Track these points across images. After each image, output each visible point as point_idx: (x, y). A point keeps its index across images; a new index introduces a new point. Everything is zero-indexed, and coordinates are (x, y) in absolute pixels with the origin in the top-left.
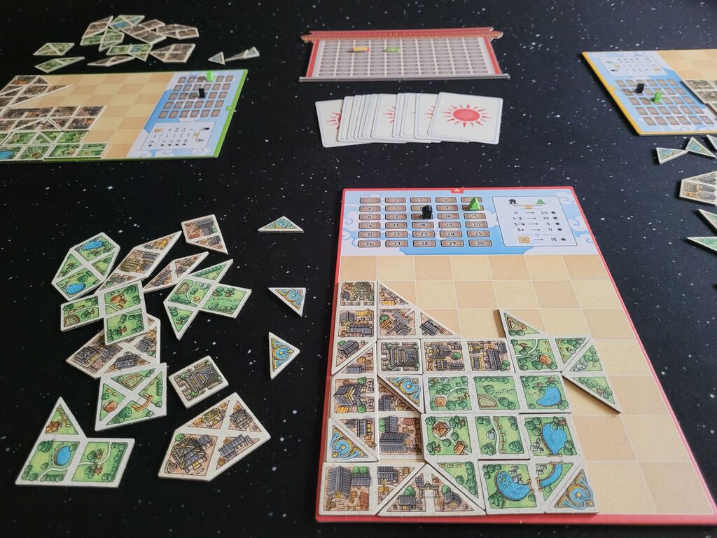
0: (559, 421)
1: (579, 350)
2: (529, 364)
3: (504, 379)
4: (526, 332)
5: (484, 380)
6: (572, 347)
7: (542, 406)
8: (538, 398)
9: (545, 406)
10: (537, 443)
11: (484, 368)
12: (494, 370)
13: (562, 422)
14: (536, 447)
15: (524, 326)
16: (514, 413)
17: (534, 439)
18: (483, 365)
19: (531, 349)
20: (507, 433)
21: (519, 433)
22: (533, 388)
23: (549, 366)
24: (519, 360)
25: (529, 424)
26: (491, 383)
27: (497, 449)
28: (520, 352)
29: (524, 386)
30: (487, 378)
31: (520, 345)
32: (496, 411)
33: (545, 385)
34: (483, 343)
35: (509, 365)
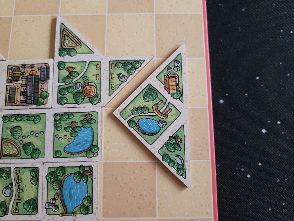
0: (85, 171)
1: (131, 76)
2: (70, 96)
3: (35, 118)
5: (13, 118)
6: (125, 73)
7: (68, 153)
8: (67, 142)
9: (72, 153)
10: (54, 199)
11: (18, 103)
12: (29, 104)
14: (52, 205)
15: (78, 42)
16: (37, 163)
17: (52, 194)
18: (19, 98)
19: (78, 74)
20: (24, 189)
21: (38, 189)
22: (65, 129)
24: (60, 91)
25: (51, 175)
26: (20, 124)
27: (10, 209)
29: (56, 127)
30: (16, 116)
31: (67, 69)
32: (19, 161)
33: (79, 125)
34: (24, 66)
35: (47, 97)
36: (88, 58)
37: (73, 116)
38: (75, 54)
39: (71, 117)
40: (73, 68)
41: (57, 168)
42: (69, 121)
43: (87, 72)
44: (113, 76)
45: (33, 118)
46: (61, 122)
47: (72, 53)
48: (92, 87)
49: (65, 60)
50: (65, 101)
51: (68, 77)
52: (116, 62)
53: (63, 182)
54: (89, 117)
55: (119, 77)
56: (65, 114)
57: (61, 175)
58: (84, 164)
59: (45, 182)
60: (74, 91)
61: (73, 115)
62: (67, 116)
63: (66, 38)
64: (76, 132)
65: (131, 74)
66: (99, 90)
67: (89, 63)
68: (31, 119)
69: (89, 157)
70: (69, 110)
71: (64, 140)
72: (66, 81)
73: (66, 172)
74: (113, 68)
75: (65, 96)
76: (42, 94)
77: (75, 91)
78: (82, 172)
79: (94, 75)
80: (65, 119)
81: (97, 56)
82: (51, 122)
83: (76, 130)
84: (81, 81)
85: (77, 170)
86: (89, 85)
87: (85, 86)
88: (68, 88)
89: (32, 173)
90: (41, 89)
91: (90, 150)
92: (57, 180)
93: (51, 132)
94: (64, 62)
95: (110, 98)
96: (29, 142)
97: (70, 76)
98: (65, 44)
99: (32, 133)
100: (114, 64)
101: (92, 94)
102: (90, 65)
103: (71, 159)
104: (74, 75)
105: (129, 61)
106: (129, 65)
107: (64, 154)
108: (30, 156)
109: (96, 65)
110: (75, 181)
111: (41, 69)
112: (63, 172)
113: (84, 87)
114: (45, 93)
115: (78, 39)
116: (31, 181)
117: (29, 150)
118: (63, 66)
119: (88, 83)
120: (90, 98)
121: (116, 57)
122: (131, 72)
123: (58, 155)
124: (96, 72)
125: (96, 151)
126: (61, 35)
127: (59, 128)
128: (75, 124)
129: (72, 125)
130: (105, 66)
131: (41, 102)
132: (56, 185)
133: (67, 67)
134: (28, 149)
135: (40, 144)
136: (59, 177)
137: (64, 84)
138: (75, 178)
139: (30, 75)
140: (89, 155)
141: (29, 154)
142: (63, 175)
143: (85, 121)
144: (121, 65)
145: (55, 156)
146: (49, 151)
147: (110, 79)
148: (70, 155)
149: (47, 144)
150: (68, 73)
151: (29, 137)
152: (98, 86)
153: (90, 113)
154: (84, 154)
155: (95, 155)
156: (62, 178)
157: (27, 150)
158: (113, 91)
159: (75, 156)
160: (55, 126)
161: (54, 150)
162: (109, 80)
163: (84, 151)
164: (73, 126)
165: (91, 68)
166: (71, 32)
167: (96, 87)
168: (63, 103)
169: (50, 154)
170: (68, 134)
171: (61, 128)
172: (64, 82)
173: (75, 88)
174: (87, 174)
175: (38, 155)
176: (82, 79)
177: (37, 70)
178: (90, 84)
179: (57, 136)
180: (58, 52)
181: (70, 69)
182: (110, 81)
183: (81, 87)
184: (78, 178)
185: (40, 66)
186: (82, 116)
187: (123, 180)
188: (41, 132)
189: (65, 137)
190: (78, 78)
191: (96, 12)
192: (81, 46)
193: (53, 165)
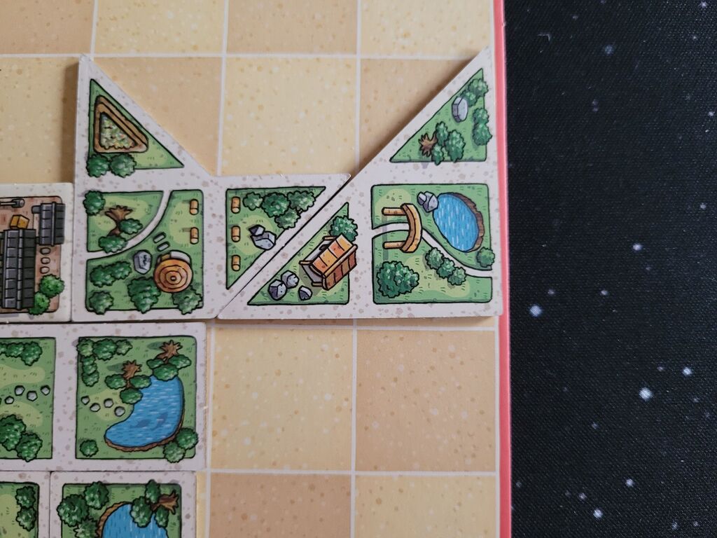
2: (119, 289)
4: (140, 159)
6: (270, 225)
7: (116, 446)
8: (112, 419)
13: (168, 500)
15: (139, 135)
16: (33, 471)
19: (142, 227)
22: (108, 381)
23: (178, 300)
24: (92, 274)
25: (72, 505)
28: (102, 243)
29: (83, 375)
31: (110, 213)
33: (146, 371)
35: (56, 291)
36: (166, 181)
37: (127, 347)
38: (131, 170)
39: (123, 349)
40: (125, 209)
41: (87, 486)
42: (118, 360)
43: (164, 221)
44: (236, 232)
45: (21, 349)
46: (97, 362)
47: (121, 166)
48: (180, 263)
49: (103, 186)
50: (108, 304)
51: (112, 235)
52: (244, 193)
53: (102, 523)
54: (172, 350)
55: (253, 236)
56: (108, 339)
57: (98, 505)
58: (158, 478)
59: (55, 521)
60: (131, 276)
61: (128, 343)
62: (113, 347)
63: (107, 123)
64: (137, 390)
65: (286, 226)
66: (199, 271)
67: (171, 196)
68: (15, 353)
69: (170, 459)
70: (118, 331)
71: (103, 411)
72: (109, 246)
73: (111, 497)
74: (236, 210)
75: (105, 288)
76: (44, 282)
77: (134, 274)
78: (152, 498)
79: (184, 230)
80: (107, 355)
81: (192, 174)
82: (70, 363)
83: (137, 386)
84: (150, 246)
85: (139, 493)
86: (171, 258)
87: (161, 261)
88: (113, 265)
89: (20, 498)
90: (41, 268)
91: (175, 441)
92: (87, 518)
93: (70, 389)
94: (101, 194)
95: (230, 294)
96: (11, 413)
97: (118, 232)
98: (104, 141)
99: (19, 391)
100: (239, 198)
101: (181, 283)
102: (173, 202)
103: (123, 464)
104: (129, 230)
105: (281, 191)
106: (282, 200)
107: (103, 448)
108: (14, 454)
109: (190, 202)
110: (134, 521)
111: (40, 213)
112: (103, 497)
113: (157, 265)
114: (53, 282)
115: (139, 127)
116: (19, 519)
117: (11, 436)
118: (98, 204)
119: (169, 253)
120: (174, 295)
121: (244, 179)
122: (286, 222)
123: (88, 452)
124: (189, 221)
125: (191, 445)
126: (92, 114)
127: (91, 379)
128: (133, 368)
129: (126, 372)
130: (215, 205)
131: (42, 304)
132: (83, 532)
133: (110, 206)
134: (8, 434)
135: (41, 420)
136: (93, 512)
137: (102, 254)
138: (134, 514)
139: (11, 228)
140: (171, 455)
141: (12, 446)
142: (102, 506)
143: (160, 363)
144: (258, 202)
145: (80, 455)
146: (63, 439)
147: (230, 241)
148: (120, 454)
149: (58, 421)
150: (112, 225)
151: (11, 400)
152: (196, 260)
153: (176, 340)
154: (158, 451)
155: (189, 453)
156: (100, 513)
157: (7, 437)
158: (238, 274)
159: (134, 455)
160: (80, 372)
161: (79, 438)
162: (227, 245)
163: (158, 444)
164: (130, 375)
165: (176, 210)
166: (119, 108)
167: (190, 265)
168: (102, 309)
169: (68, 448)
170: (115, 395)
171: (96, 380)
172: (103, 249)
173: (132, 266)
174: (166, 505)
175: (35, 450)
176: (150, 240)
177: (30, 216)
178: (174, 254)
179: (85, 401)
180: (85, 165)
181: (119, 212)
182: (230, 248)
183: (148, 264)
184: (142, 515)
185: (39, 204)
186: (153, 346)
187: (263, 521)
188: (42, 388)
189: (109, 404)
190: (140, 237)
191: (195, 48)
192: (147, 146)
193: (76, 479)
